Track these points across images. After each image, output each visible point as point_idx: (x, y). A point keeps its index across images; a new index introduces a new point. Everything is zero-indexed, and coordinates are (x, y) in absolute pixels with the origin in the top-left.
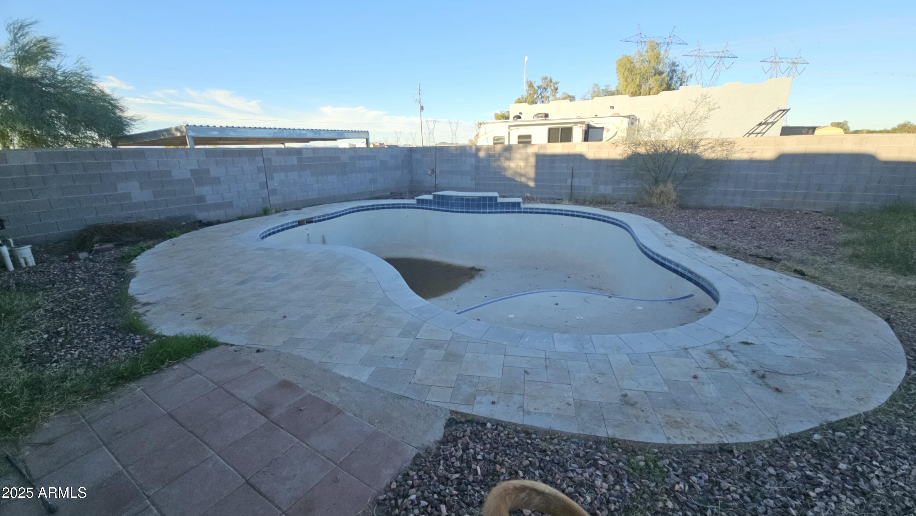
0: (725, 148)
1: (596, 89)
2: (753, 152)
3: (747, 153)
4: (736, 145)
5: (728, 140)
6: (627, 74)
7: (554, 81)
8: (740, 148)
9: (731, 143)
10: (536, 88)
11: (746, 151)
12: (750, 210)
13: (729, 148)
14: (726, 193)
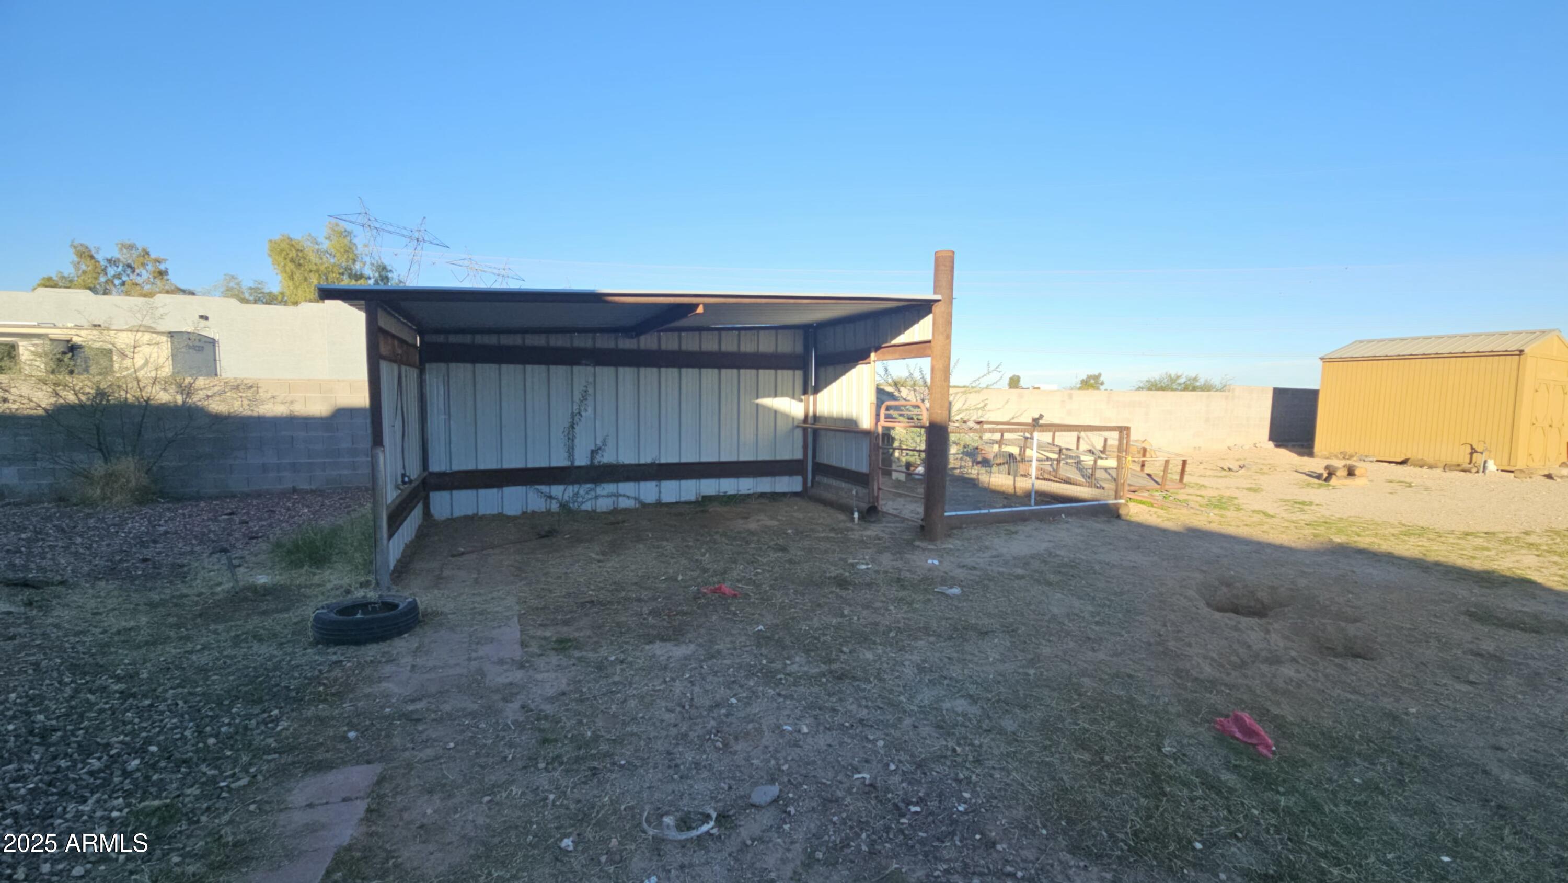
0: (244, 395)
1: (232, 284)
2: (292, 402)
3: (282, 403)
4: (260, 390)
5: (246, 382)
6: (291, 266)
7: (153, 255)
8: (269, 395)
9: (251, 387)
10: (103, 263)
11: (279, 399)
12: (313, 492)
13: (249, 395)
14: (265, 468)
